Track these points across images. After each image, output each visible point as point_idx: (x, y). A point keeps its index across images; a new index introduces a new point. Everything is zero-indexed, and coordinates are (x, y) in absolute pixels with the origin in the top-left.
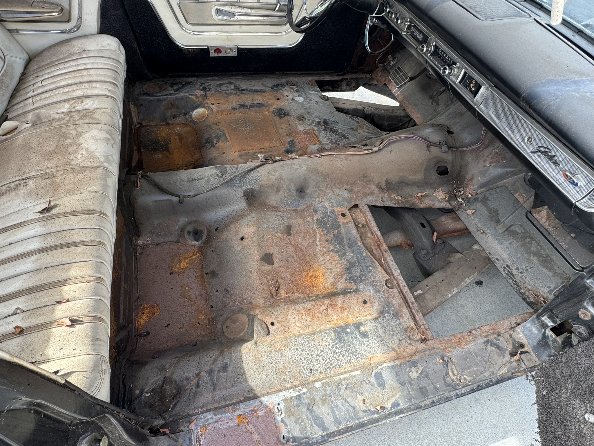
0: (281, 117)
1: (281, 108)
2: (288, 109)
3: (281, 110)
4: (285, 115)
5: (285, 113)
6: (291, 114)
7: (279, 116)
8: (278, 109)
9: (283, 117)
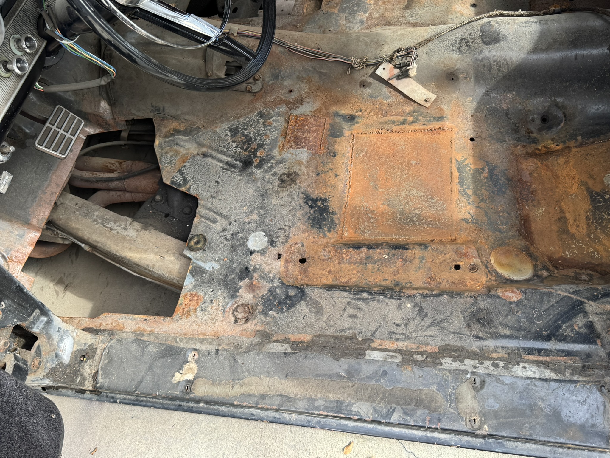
0: (324, 200)
1: (313, 226)
2: (299, 214)
3: (314, 220)
4: (315, 201)
5: (311, 207)
6: (302, 196)
7: (327, 208)
8: (320, 228)
9: (321, 199)
